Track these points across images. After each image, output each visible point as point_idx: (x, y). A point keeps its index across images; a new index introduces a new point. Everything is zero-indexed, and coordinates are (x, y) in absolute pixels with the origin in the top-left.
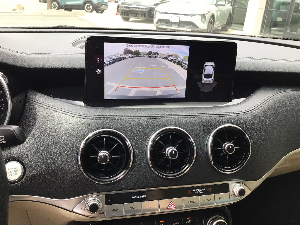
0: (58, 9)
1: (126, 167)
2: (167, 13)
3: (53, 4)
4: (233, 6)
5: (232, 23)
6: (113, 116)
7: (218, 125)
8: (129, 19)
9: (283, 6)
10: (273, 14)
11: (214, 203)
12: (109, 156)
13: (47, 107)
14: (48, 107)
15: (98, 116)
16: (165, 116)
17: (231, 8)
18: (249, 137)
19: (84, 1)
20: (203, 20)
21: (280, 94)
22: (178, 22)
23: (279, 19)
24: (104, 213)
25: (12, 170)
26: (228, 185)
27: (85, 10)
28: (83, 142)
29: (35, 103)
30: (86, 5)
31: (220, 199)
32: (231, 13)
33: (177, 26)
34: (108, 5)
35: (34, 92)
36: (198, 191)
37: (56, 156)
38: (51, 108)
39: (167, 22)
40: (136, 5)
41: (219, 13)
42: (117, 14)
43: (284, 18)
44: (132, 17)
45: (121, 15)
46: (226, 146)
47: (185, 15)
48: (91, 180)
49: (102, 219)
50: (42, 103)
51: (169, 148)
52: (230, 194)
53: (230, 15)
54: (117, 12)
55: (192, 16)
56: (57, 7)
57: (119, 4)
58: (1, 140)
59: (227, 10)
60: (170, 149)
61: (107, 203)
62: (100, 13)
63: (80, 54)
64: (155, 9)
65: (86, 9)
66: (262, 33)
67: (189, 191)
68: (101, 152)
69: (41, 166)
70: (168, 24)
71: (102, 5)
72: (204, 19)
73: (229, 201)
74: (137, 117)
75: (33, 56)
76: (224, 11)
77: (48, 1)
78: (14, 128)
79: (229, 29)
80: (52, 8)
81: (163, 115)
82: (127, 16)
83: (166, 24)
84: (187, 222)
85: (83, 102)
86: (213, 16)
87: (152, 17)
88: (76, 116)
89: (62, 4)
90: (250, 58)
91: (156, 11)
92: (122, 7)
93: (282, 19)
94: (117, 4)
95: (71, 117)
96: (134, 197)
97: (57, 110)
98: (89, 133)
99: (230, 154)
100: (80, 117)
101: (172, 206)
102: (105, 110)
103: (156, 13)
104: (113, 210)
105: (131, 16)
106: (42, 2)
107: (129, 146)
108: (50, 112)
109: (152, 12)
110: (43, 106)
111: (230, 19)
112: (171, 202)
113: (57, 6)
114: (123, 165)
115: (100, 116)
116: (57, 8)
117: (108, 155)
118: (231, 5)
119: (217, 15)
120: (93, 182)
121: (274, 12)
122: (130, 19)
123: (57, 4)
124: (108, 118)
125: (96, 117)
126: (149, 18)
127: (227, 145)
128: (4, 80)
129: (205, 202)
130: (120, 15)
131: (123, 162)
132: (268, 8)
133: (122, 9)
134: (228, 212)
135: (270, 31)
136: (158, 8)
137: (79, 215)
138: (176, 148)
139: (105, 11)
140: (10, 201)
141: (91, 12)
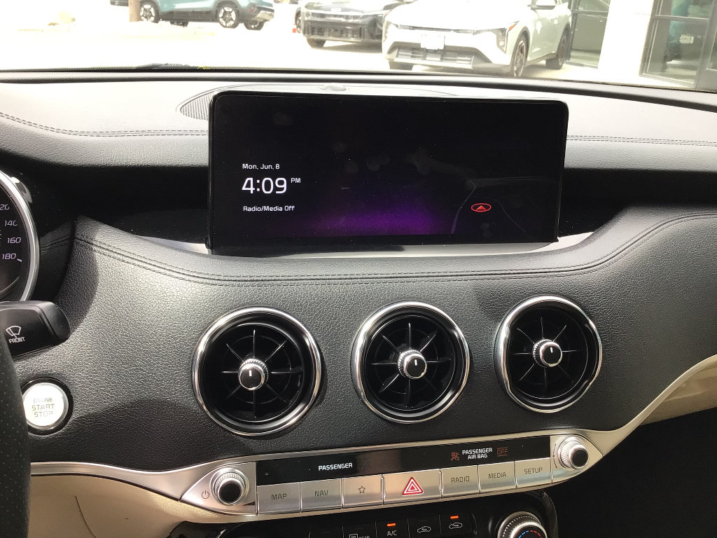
0: (156, 21)
1: (304, 397)
2: (414, 28)
3: (142, 9)
4: (574, 7)
5: (572, 49)
6: (273, 278)
7: (523, 297)
8: (324, 42)
9: (697, 7)
10: (671, 27)
11: (512, 483)
12: (264, 370)
13: (121, 257)
14: (125, 257)
15: (240, 279)
16: (397, 277)
17: (569, 13)
18: (596, 325)
19: (216, 3)
20: (502, 43)
21: (673, 222)
22: (442, 48)
23: (687, 39)
24: (253, 504)
25: (41, 404)
26: (546, 440)
27: (219, 22)
28: (205, 339)
29: (94, 248)
30: (223, 11)
31: (528, 471)
32: (568, 25)
33: (439, 59)
34: (273, 11)
35: (92, 222)
36: (476, 454)
37: (141, 370)
38: (130, 260)
39: (415, 49)
40: (340, 10)
41: (539, 26)
42: (294, 31)
43: (699, 37)
44: (331, 38)
45: (304, 33)
46: (542, 348)
47: (457, 31)
48: (224, 426)
49: (250, 517)
50: (110, 248)
51: (406, 352)
52: (552, 461)
53: (567, 30)
54: (295, 27)
55: (473, 34)
56: (152, 16)
57: (300, 8)
58: (14, 334)
59: (559, 18)
60: (409, 354)
61: (261, 480)
62: (255, 29)
63: (197, 133)
64: (386, 19)
65: (221, 20)
66: (646, 72)
67: (453, 454)
68: (246, 362)
69: (108, 395)
70: (417, 54)
71: (260, 9)
72: (504, 41)
73: (550, 478)
74: (331, 279)
75: (89, 138)
76: (552, 20)
77: (132, 2)
78: (43, 306)
79: (564, 65)
80: (142, 18)
81: (393, 276)
82: (318, 34)
83: (413, 53)
84: (452, 526)
85: (204, 245)
86: (525, 34)
87: (380, 37)
88: (187, 278)
89: (165, 8)
90: (602, 138)
91: (389, 23)
92: (308, 15)
93: (693, 38)
94: (294, 8)
95: (177, 279)
96: (324, 468)
97: (145, 265)
98: (218, 317)
99: (551, 365)
100: (197, 279)
101: (413, 488)
102: (255, 264)
103: (387, 28)
104: (274, 497)
105: (329, 35)
106: (118, 5)
107: (311, 349)
108: (128, 269)
109: (378, 26)
110: (112, 254)
111: (567, 39)
112: (412, 480)
113: (154, 15)
114: (299, 392)
115: (244, 279)
116: (152, 19)
117: (263, 368)
118: (569, 7)
119: (536, 31)
120: (227, 430)
121: (673, 23)
122: (327, 42)
123: (152, 10)
124: (262, 282)
125: (235, 281)
126: (372, 40)
127: (544, 345)
128: (22, 195)
129: (492, 480)
130: (302, 34)
131: (299, 384)
132: (658, 14)
133: (306, 19)
134: (549, 503)
135: (665, 67)
136: (391, 17)
137: (196, 508)
138: (423, 353)
139: (266, 24)
140: (33, 475)
141: (235, 26)
